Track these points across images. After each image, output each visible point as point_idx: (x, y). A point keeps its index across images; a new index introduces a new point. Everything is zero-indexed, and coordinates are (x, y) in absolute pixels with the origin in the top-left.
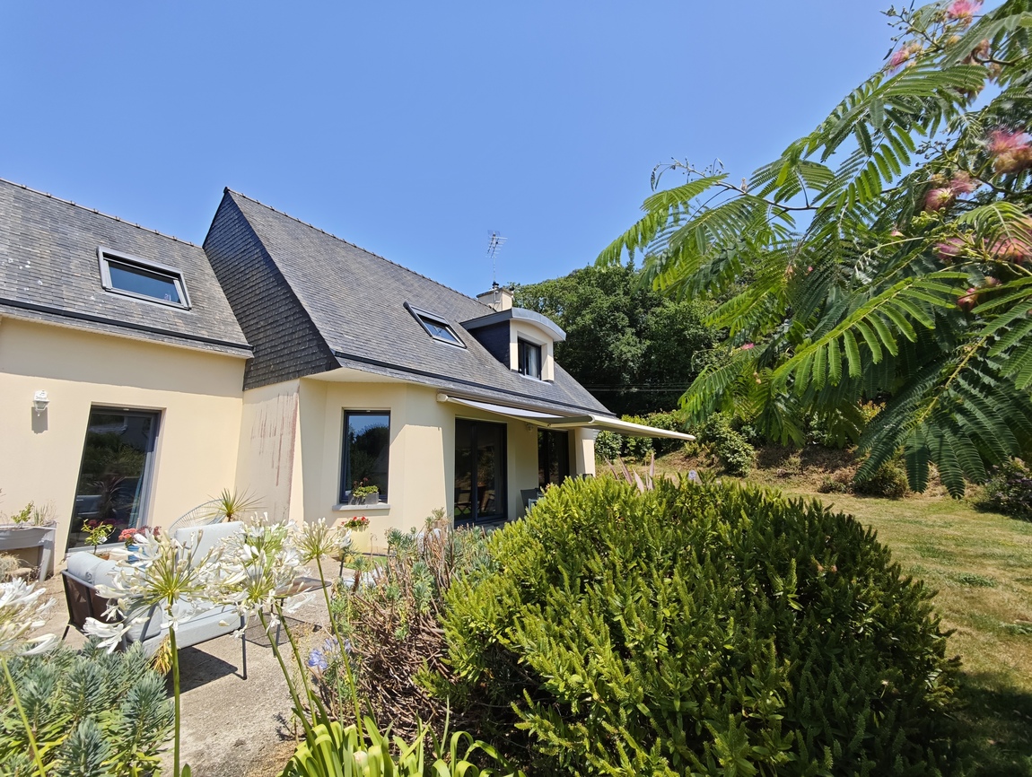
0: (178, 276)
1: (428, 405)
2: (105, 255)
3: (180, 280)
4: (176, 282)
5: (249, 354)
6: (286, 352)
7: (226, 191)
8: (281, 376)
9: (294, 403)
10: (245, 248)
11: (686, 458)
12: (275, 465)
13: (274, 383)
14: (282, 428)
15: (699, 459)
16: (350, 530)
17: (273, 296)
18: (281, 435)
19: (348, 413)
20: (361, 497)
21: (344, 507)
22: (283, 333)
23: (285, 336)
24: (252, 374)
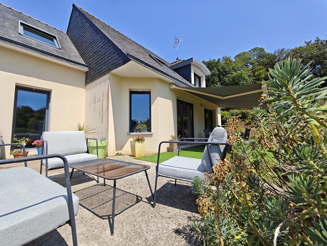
0: (55, 38)
1: (166, 89)
2: (21, 24)
3: (56, 39)
4: (55, 40)
5: (86, 69)
6: (102, 63)
7: (74, 5)
8: (101, 74)
9: (108, 85)
10: (82, 25)
11: (246, 125)
12: (101, 114)
13: (98, 78)
14: (103, 98)
15: (252, 125)
16: (137, 142)
17: (95, 40)
18: (103, 101)
19: (132, 93)
20: (140, 129)
21: (132, 133)
22: (101, 55)
23: (101, 56)
24: (89, 77)
